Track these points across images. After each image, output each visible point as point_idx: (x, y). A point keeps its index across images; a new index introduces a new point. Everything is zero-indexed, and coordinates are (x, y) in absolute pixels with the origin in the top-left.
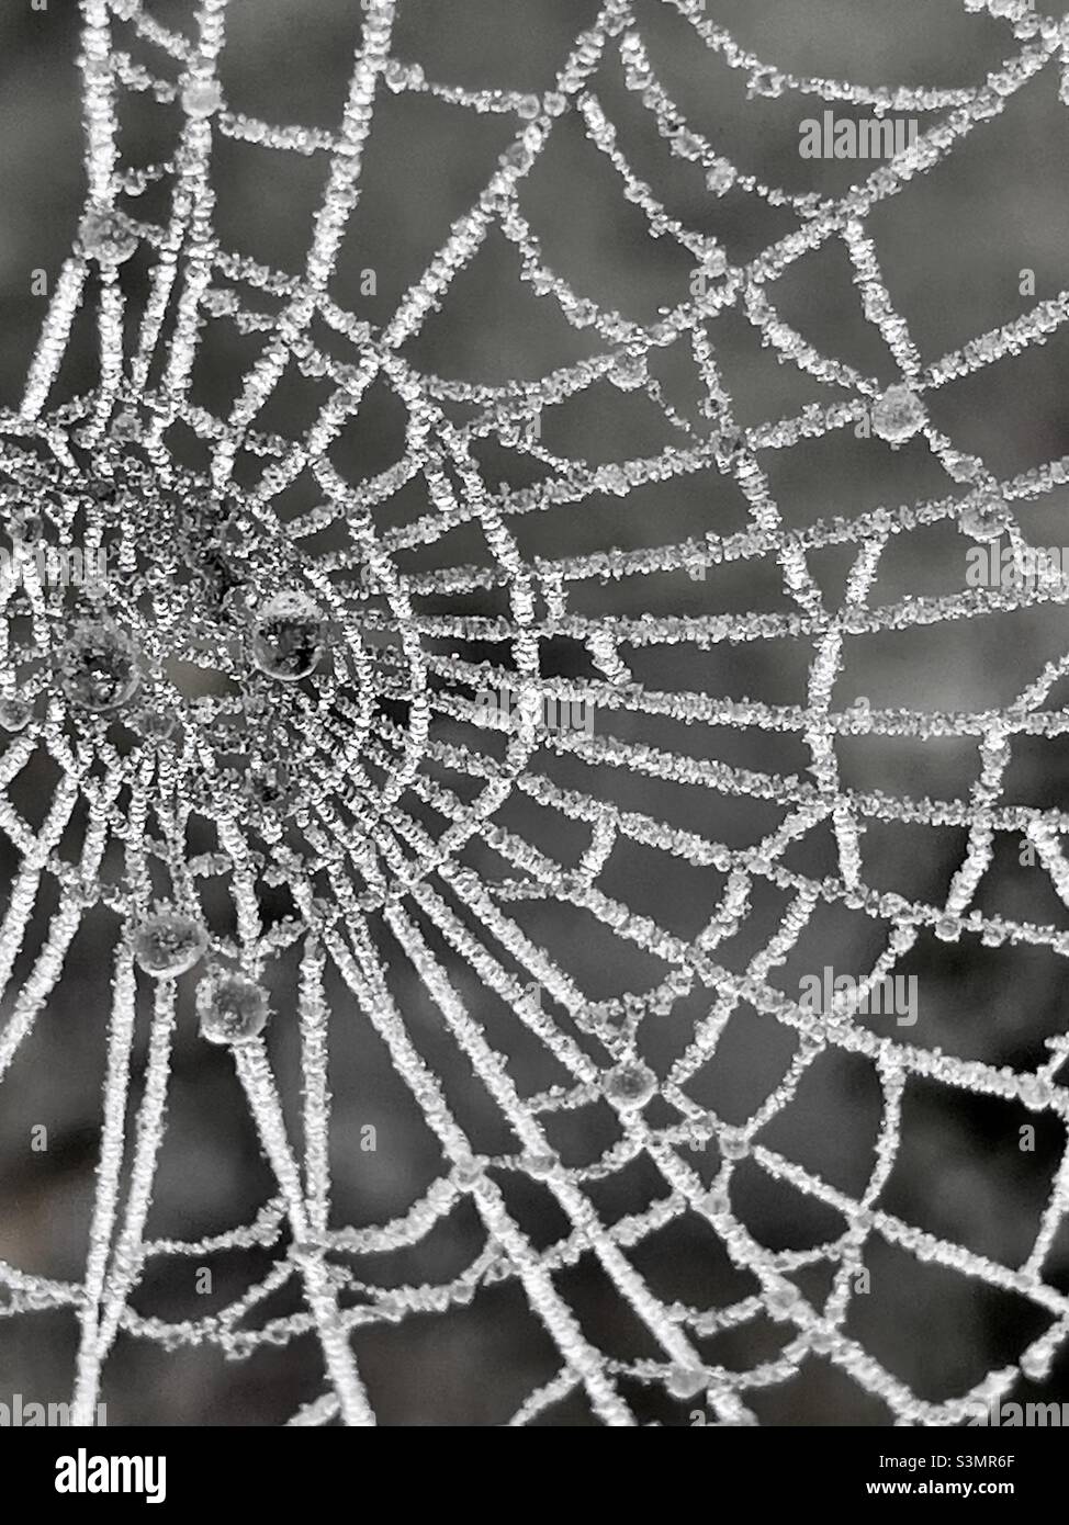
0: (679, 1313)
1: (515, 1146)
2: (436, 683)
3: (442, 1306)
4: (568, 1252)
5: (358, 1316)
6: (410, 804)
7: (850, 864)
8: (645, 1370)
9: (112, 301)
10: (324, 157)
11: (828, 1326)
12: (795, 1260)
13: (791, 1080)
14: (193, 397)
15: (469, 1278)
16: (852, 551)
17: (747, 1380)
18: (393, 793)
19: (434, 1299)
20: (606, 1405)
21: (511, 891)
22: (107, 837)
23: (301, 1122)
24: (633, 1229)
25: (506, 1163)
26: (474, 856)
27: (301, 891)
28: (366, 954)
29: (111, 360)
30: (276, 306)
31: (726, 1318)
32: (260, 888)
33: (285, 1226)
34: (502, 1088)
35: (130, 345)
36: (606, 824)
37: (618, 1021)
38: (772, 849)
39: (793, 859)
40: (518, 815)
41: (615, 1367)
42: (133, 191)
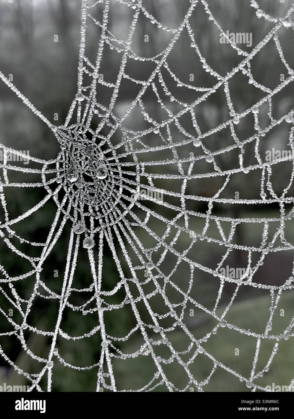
0: (156, 315)
1: (132, 277)
2: (124, 183)
3: (118, 308)
4: (139, 299)
5: (105, 309)
6: (118, 205)
7: (187, 224)
8: (150, 326)
9: (80, 109)
10: (113, 88)
11: (180, 320)
12: (176, 306)
13: (176, 267)
14: (90, 127)
15: (123, 303)
16: (189, 163)
17: (167, 330)
18: (116, 203)
19: (116, 307)
20: (143, 332)
21: (133, 224)
22: (71, 206)
23: (98, 267)
24: (149, 296)
25: (130, 280)
26: (128, 217)
27: (101, 221)
28: (110, 234)
29: (79, 119)
30: (104, 113)
31: (164, 316)
32: (95, 220)
33: (94, 288)
34: (130, 264)
35: (82, 116)
36: (149, 212)
37: (149, 253)
38: (175, 220)
39: (178, 222)
40: (135, 209)
41: (145, 325)
42: (85, 90)
